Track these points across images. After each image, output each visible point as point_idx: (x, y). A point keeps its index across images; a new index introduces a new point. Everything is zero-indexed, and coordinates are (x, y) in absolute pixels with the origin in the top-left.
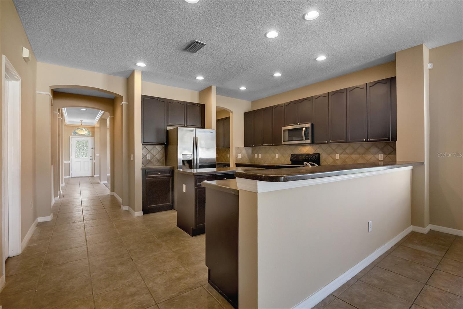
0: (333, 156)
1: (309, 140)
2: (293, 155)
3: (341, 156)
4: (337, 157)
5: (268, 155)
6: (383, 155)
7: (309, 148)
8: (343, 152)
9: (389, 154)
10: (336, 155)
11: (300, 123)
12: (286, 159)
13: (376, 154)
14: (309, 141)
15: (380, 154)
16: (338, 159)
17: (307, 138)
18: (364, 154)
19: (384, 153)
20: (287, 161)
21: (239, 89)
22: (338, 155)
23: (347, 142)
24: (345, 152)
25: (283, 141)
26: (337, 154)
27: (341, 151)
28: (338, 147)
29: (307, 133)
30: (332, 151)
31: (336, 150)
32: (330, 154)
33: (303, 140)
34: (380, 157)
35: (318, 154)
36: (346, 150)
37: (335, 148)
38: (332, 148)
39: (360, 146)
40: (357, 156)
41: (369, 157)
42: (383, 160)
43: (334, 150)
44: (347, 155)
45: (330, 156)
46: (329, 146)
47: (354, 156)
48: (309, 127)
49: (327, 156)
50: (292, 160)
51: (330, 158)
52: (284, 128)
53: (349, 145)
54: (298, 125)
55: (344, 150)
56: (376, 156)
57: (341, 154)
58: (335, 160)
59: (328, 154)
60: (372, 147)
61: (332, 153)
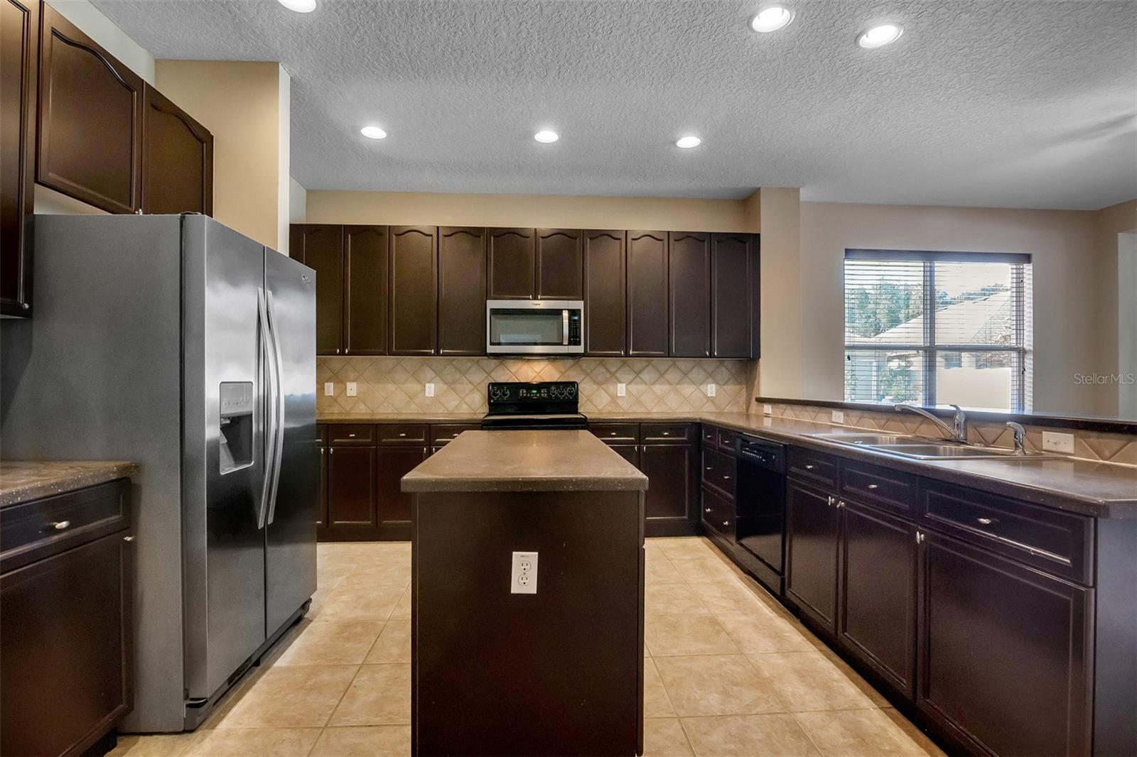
0: (611, 388)
1: (580, 345)
2: (495, 387)
3: (629, 387)
4: (621, 389)
5: (391, 387)
6: (714, 385)
7: (545, 367)
8: (636, 377)
9: (724, 384)
10: (619, 385)
12: (463, 399)
13: (701, 384)
14: (580, 349)
15: (710, 383)
16: (624, 395)
17: (574, 340)
18: (677, 384)
19: (717, 383)
20: (473, 404)
21: (356, 130)
22: (624, 385)
23: (669, 357)
24: (638, 379)
25: (491, 344)
26: (621, 383)
27: (631, 377)
28: (622, 366)
29: (574, 326)
30: (608, 376)
31: (618, 375)
32: (603, 384)
33: (561, 344)
34: (709, 390)
35: (573, 384)
36: (641, 376)
37: (616, 371)
38: (607, 370)
39: (673, 367)
40: (666, 387)
41: (688, 389)
42: (714, 395)
43: (613, 374)
44: (641, 387)
45: (603, 386)
46: (601, 363)
47: (659, 389)
48: (580, 310)
49: (595, 387)
50: (493, 399)
51: (603, 393)
52: (492, 304)
53: (649, 363)
54: (538, 299)
55: (638, 374)
56: (702, 387)
57: (628, 385)
58: (614, 398)
59: (599, 384)
60: (695, 370)
61: (606, 381)
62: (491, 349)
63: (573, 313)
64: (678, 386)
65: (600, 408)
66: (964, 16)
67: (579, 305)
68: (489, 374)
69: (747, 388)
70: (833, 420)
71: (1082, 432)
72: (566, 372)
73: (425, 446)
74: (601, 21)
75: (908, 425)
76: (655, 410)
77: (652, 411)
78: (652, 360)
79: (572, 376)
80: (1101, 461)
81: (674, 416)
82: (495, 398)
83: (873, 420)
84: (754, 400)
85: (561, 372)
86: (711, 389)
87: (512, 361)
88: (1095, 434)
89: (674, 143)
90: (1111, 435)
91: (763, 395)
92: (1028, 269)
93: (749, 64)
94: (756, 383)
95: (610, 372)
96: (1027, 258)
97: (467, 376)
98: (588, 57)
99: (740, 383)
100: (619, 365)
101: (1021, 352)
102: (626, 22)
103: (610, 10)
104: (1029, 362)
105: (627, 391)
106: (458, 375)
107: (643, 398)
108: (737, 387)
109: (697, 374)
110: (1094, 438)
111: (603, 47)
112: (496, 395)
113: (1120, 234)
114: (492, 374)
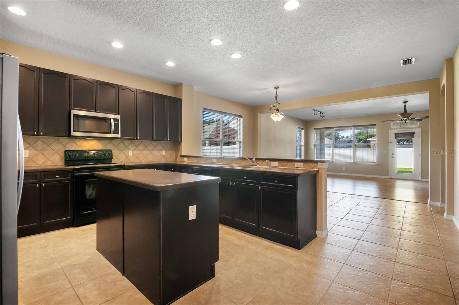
0: (126, 152)
1: (118, 134)
2: (68, 153)
3: (133, 152)
4: (130, 153)
6: (165, 151)
7: (95, 143)
8: (136, 148)
9: (168, 151)
10: (129, 151)
11: (100, 111)
12: (48, 158)
14: (119, 136)
15: (163, 150)
16: (131, 155)
17: (116, 132)
18: (152, 150)
20: (55, 161)
22: (131, 151)
24: (137, 149)
25: (74, 131)
26: (130, 150)
27: (134, 148)
28: (131, 143)
29: (116, 126)
30: (125, 147)
31: (129, 147)
32: (123, 150)
33: (110, 133)
34: (163, 153)
35: (111, 151)
36: (138, 147)
37: (128, 145)
38: (124, 145)
39: (150, 144)
40: (148, 152)
41: (156, 153)
42: (165, 155)
43: (127, 147)
44: (139, 152)
45: (122, 152)
46: (122, 142)
47: (145, 152)
48: (118, 119)
49: (119, 152)
50: (69, 158)
51: (123, 155)
52: (74, 112)
53: (142, 142)
54: (97, 112)
55: (137, 146)
56: (161, 152)
57: (134, 150)
58: (127, 157)
59: (121, 151)
60: (158, 145)
61: (124, 149)
62: (73, 134)
63: (115, 120)
64: (152, 152)
65: (121, 161)
66: (254, 58)
67: (118, 117)
68: (64, 146)
69: (175, 152)
70: (213, 162)
71: (279, 162)
72: (106, 145)
73: (37, 183)
74: (171, 21)
75: (237, 162)
76: (144, 161)
77: (143, 161)
78: (143, 141)
79: (109, 147)
80: (283, 167)
81: (151, 163)
82: (70, 158)
83: (226, 161)
84: (179, 156)
85: (103, 146)
86: (164, 153)
87: (78, 140)
88: (282, 162)
89: (165, 63)
90: (285, 162)
91: (183, 155)
92: (241, 119)
93: (203, 50)
94: (180, 150)
95: (126, 146)
96: (241, 117)
97: (51, 146)
98: (157, 28)
99: (173, 151)
100: (130, 143)
101: (240, 142)
102: (178, 25)
103: (176, 20)
104: (242, 145)
105: (133, 153)
106: (45, 146)
107: (139, 156)
108: (172, 152)
109: (159, 147)
110: (282, 163)
111: (165, 28)
112: (70, 156)
113: (258, 114)
114: (67, 146)
